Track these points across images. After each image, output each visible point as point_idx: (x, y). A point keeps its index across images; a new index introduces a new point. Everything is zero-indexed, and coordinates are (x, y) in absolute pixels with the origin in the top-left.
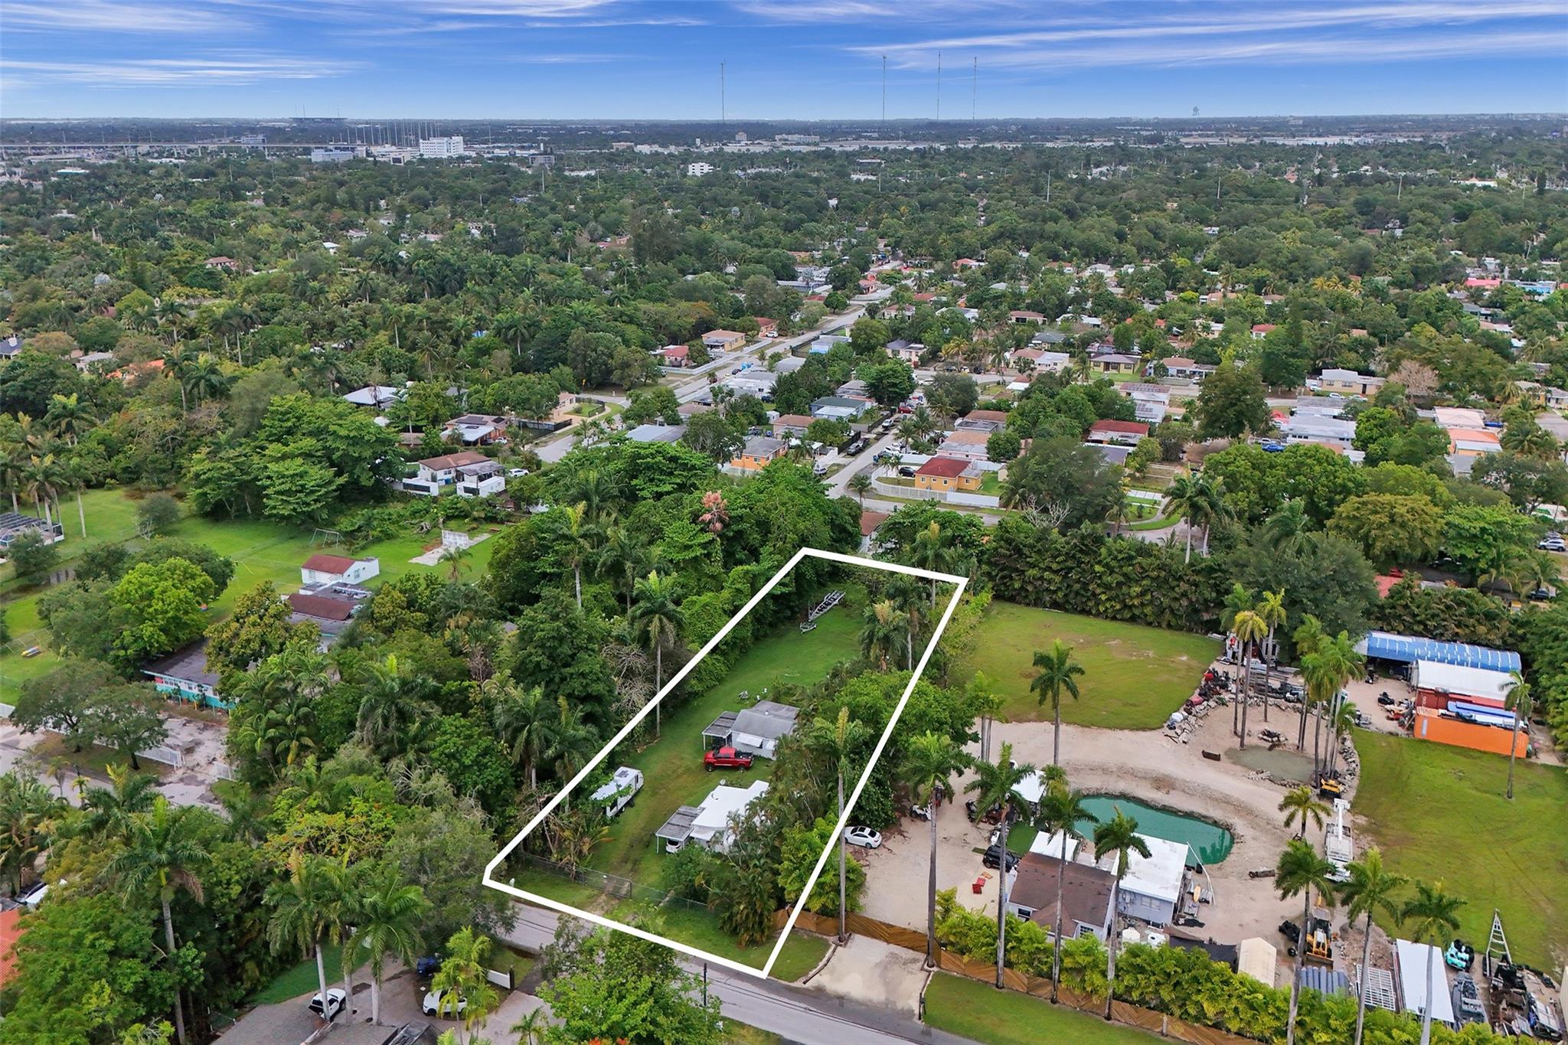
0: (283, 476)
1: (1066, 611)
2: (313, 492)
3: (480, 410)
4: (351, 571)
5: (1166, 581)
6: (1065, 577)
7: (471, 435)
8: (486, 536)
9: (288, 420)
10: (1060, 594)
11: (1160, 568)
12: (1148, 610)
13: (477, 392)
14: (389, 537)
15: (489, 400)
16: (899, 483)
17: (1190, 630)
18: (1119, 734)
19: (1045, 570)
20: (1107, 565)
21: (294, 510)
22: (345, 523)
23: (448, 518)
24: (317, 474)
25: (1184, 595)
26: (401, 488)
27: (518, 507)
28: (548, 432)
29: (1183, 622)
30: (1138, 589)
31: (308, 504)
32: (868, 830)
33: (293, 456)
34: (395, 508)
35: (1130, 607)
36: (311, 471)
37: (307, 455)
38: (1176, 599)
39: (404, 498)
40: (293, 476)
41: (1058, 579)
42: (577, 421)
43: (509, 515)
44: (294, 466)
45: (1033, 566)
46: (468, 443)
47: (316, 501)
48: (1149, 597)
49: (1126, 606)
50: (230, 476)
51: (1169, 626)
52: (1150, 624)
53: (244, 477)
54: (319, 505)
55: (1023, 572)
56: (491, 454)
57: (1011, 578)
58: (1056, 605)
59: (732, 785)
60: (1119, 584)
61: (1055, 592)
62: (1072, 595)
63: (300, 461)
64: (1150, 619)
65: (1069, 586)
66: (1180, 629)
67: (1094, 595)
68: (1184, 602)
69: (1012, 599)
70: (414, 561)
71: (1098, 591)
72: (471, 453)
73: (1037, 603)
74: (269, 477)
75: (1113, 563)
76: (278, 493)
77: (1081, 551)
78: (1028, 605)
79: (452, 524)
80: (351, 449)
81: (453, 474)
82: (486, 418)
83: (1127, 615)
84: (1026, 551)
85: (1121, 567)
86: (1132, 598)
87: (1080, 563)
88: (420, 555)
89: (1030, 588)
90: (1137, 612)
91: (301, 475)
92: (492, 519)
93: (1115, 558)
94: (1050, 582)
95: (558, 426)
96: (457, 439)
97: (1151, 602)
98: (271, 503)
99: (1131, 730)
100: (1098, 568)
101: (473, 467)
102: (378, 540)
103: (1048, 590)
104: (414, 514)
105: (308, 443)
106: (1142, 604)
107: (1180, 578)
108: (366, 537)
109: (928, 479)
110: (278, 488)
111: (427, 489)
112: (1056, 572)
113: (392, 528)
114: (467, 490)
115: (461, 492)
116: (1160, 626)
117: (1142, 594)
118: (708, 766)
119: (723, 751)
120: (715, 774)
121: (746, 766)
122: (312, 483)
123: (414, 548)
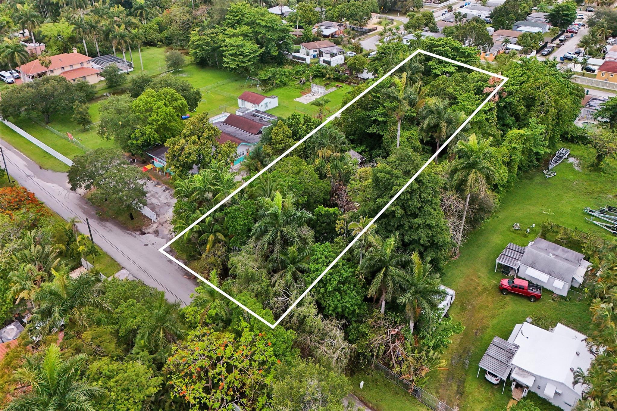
0: (233, 46)
2: (247, 56)
3: (331, 19)
4: (263, 103)
7: (327, 32)
8: (334, 89)
9: (237, 16)
13: (330, 10)
14: (283, 84)
15: (336, 14)
21: (238, 65)
22: (263, 75)
23: (315, 76)
24: (250, 46)
26: (291, 58)
27: (351, 74)
28: (366, 33)
31: (244, 62)
33: (238, 36)
34: (288, 69)
36: (247, 44)
37: (245, 35)
39: (293, 63)
40: (237, 46)
42: (380, 29)
43: (347, 78)
44: (238, 41)
46: (325, 36)
47: (249, 61)
50: (208, 44)
53: (215, 45)
54: (249, 63)
56: (337, 43)
63: (241, 38)
70: (296, 100)
72: (327, 42)
74: (226, 46)
76: (230, 55)
79: (317, 80)
80: (267, 33)
81: (318, 52)
82: (334, 23)
88: (300, 97)
91: (242, 46)
92: (337, 79)
95: (370, 31)
96: (319, 33)
98: (226, 60)
101: (328, 49)
102: (278, 86)
104: (297, 72)
105: (245, 29)
108: (272, 84)
110: (230, 52)
111: (304, 59)
113: (286, 80)
114: (325, 61)
115: (321, 63)
118: (502, 290)
119: (517, 282)
120: (508, 298)
121: (537, 298)
122: (247, 51)
123: (297, 92)
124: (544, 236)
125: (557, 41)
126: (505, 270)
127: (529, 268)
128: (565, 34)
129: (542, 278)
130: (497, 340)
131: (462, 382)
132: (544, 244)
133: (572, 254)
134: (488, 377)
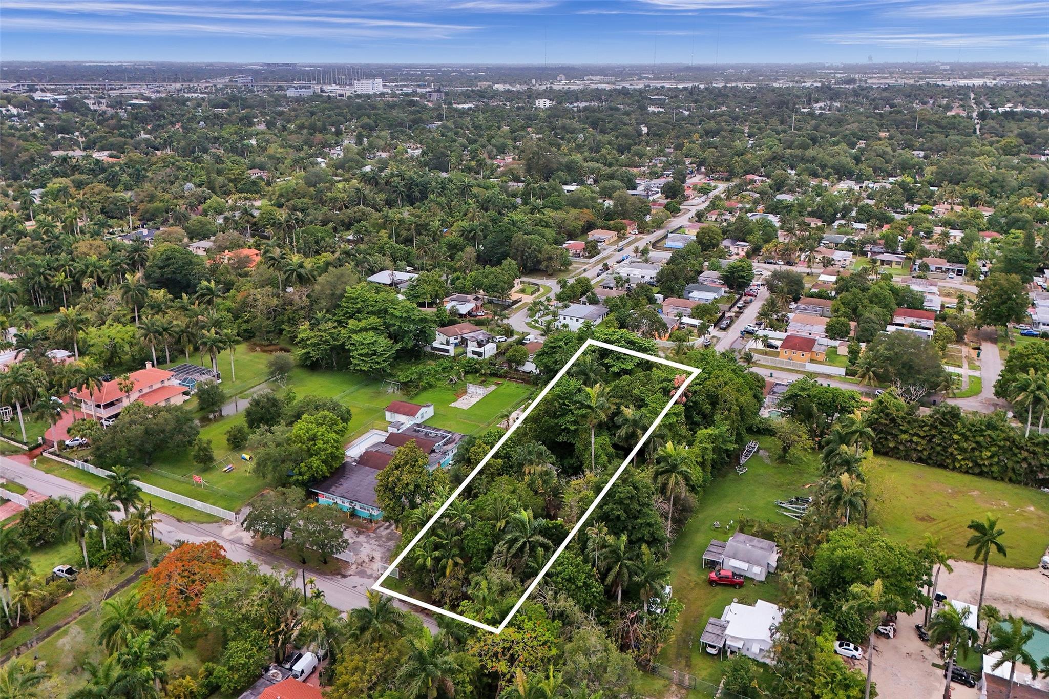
0: (363, 344)
1: (928, 464)
2: (382, 355)
3: (463, 291)
4: (419, 414)
5: (1011, 449)
6: (930, 441)
7: (464, 309)
8: (493, 387)
9: (357, 303)
10: (926, 453)
11: (1005, 440)
12: (995, 469)
14: (431, 386)
15: (468, 284)
16: (766, 354)
17: (1026, 484)
18: (1007, 571)
19: (914, 435)
20: (962, 435)
21: (371, 367)
22: (402, 376)
23: (466, 373)
24: (383, 342)
25: (1025, 459)
26: (429, 349)
27: (510, 367)
28: (509, 306)
29: (1022, 478)
30: (989, 454)
31: (379, 363)
32: (852, 646)
33: (366, 330)
34: (432, 365)
35: (980, 466)
36: (379, 340)
37: (375, 329)
38: (1018, 462)
39: (434, 357)
40: (368, 344)
41: (924, 442)
43: (506, 372)
45: (905, 432)
46: (461, 316)
47: (384, 361)
48: (996, 460)
49: (977, 464)
50: (327, 342)
51: (1010, 480)
52: (995, 479)
53: (336, 343)
54: (386, 364)
55: (897, 436)
56: (479, 325)
57: (886, 439)
58: (920, 460)
59: (742, 603)
60: (973, 449)
61: (921, 451)
62: (934, 454)
63: (371, 333)
64: (995, 475)
65: (932, 447)
66: (1019, 483)
67: (952, 454)
68: (1025, 465)
69: (886, 454)
70: (453, 405)
71: (956, 453)
72: (467, 324)
73: (907, 458)
74: (353, 344)
75: (968, 433)
76: (361, 355)
77: (941, 423)
78: (899, 459)
79: (469, 377)
80: (402, 325)
81: (460, 339)
82: (469, 297)
83: (977, 470)
84: (899, 421)
85: (974, 437)
86: (983, 459)
87: (941, 432)
88: (456, 400)
89: (901, 447)
90: (985, 469)
91: (374, 343)
92: (495, 375)
93: (970, 430)
94: (917, 444)
95: (515, 302)
96: (454, 312)
97: (997, 463)
98: (355, 361)
99: (1016, 568)
100: (956, 437)
101: (472, 334)
102: (425, 389)
103: (915, 449)
104: (444, 369)
105: (374, 320)
106: (991, 465)
107: (1022, 448)
108: (417, 387)
109: (789, 352)
110: (360, 352)
111: (447, 351)
112: (923, 438)
113: (432, 380)
114: (474, 353)
115: (470, 355)
116: (1002, 480)
117: (991, 457)
118: (711, 582)
119: (723, 573)
120: (717, 589)
121: (741, 585)
122: (382, 349)
123: (450, 395)
124: (742, 531)
125: (735, 309)
126: (712, 565)
127: (732, 560)
128: (744, 298)
129: (744, 566)
130: (712, 620)
131: (688, 659)
132: (742, 537)
133: (766, 543)
134: (709, 650)
